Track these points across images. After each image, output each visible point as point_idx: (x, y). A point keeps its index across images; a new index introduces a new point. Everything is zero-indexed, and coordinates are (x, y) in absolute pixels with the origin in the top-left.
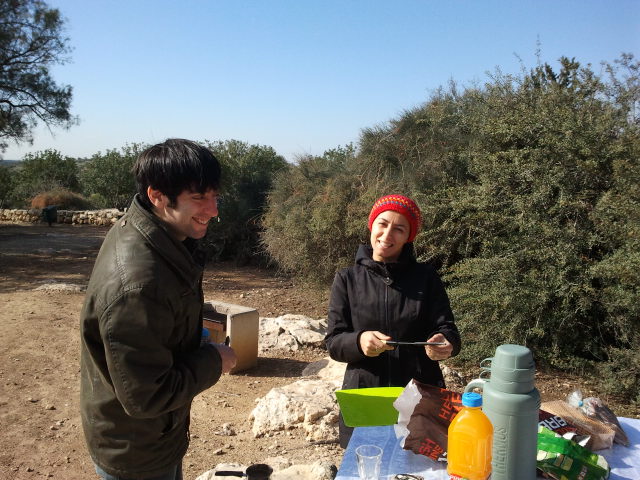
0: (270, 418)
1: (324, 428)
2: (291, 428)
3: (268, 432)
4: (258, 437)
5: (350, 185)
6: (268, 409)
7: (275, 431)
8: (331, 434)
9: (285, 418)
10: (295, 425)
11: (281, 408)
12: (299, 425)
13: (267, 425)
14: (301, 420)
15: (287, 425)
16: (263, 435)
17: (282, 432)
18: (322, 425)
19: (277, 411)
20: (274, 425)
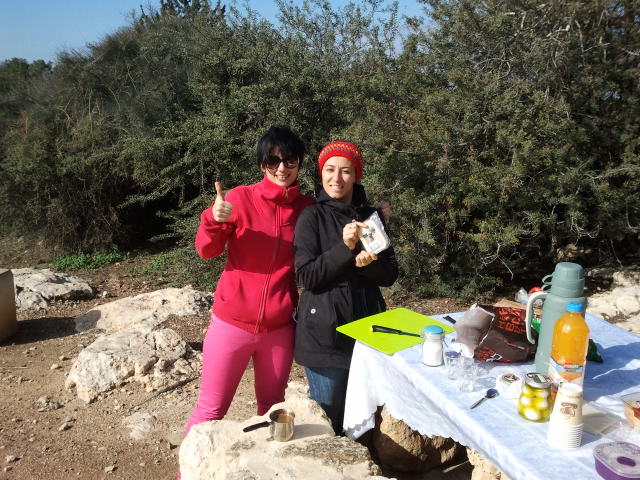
0: (96, 380)
1: (160, 376)
2: (123, 385)
3: (100, 394)
4: (92, 401)
5: (53, 117)
6: (89, 372)
7: (107, 391)
8: (169, 379)
9: (113, 376)
10: (126, 381)
11: (104, 368)
12: (130, 379)
13: (95, 388)
14: (132, 374)
15: (118, 383)
16: (96, 398)
17: (115, 391)
18: (157, 373)
19: (101, 371)
20: (103, 385)
